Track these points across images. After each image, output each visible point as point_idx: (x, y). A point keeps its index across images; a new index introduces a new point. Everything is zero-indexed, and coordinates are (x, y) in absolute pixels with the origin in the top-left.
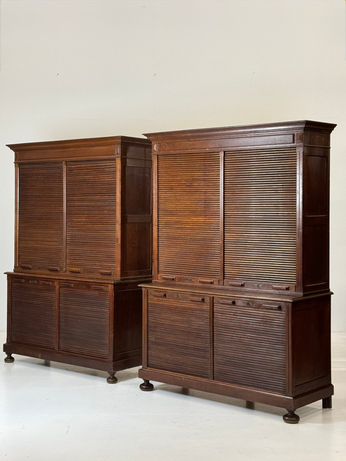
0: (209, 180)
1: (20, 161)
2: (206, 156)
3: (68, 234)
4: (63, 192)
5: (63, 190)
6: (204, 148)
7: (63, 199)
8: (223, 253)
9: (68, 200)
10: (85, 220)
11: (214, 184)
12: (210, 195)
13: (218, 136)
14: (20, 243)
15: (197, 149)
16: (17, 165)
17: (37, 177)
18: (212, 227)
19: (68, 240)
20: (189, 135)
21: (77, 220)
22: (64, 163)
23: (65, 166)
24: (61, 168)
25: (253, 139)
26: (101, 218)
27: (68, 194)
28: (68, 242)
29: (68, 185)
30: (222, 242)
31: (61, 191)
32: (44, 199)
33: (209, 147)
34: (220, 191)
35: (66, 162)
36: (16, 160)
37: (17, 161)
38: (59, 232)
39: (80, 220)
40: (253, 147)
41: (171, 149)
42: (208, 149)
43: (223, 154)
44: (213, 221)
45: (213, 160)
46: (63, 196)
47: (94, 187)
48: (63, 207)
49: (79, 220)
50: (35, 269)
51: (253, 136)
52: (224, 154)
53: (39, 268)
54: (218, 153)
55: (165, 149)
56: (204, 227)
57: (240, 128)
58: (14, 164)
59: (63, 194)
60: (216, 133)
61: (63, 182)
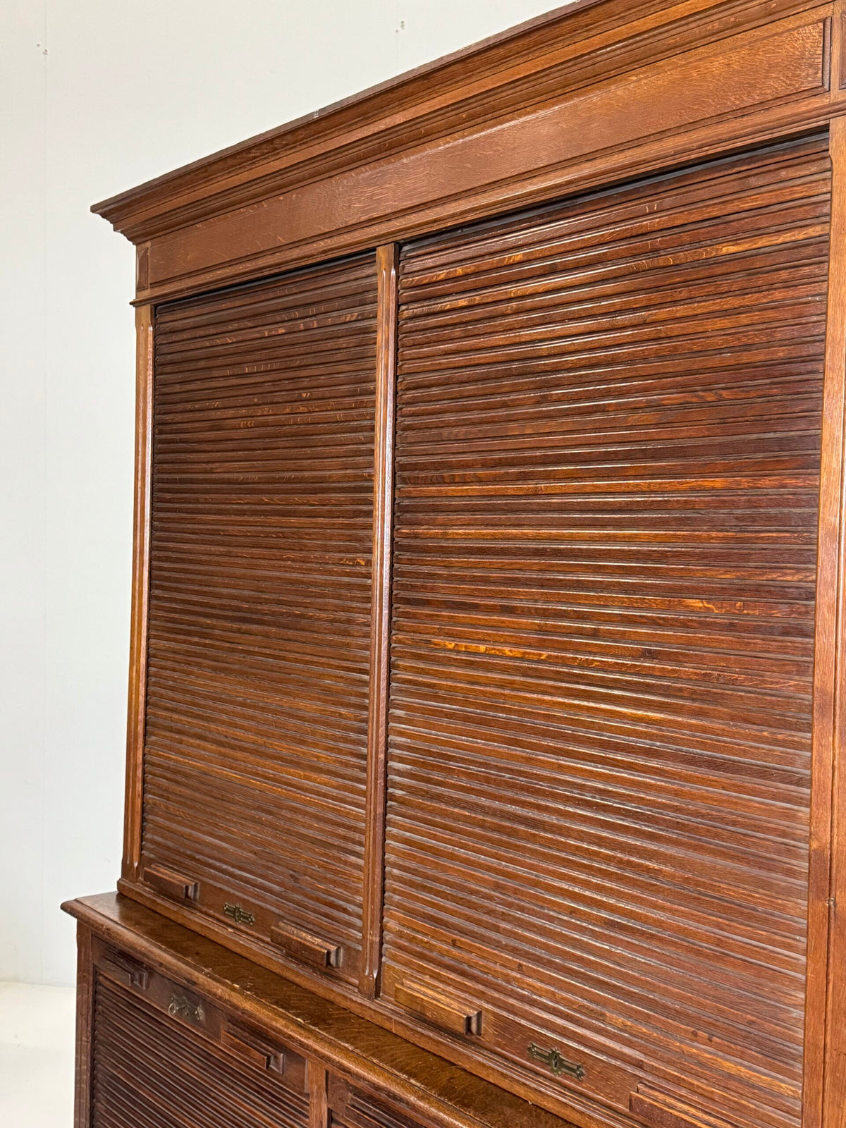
1: (159, 291)
3: (401, 734)
4: (371, 453)
5: (372, 440)
7: (371, 503)
9: (406, 509)
10: (518, 651)
14: (153, 738)
16: (146, 310)
17: (237, 370)
19: (397, 779)
21: (463, 645)
22: (384, 254)
23: (393, 272)
24: (364, 296)
26: (651, 655)
27: (403, 467)
28: (399, 792)
29: (408, 403)
31: (364, 447)
32: (265, 498)
35: (399, 246)
36: (140, 288)
37: (147, 294)
38: (343, 711)
39: (482, 648)
46: (370, 478)
47: (603, 410)
48: (370, 551)
49: (473, 646)
50: (211, 907)
53: (234, 913)
58: (133, 309)
59: (371, 465)
61: (373, 392)
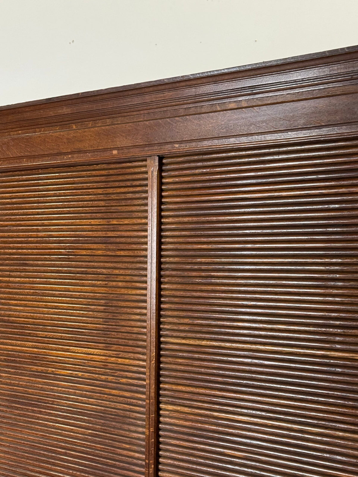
0: (118, 240)
2: (111, 172)
6: (105, 150)
8: (153, 466)
11: (131, 253)
12: (120, 284)
13: (142, 112)
15: (85, 152)
18: (124, 380)
20: (66, 110)
25: (247, 114)
30: (152, 430)
33: (119, 144)
34: (149, 276)
40: (244, 139)
41: (22, 154)
42: (115, 152)
43: (157, 164)
44: (127, 361)
45: (129, 184)
51: (246, 105)
52: (161, 164)
54: (144, 163)
55: (8, 155)
56: (103, 377)
57: (204, 80)
60: (137, 100)
